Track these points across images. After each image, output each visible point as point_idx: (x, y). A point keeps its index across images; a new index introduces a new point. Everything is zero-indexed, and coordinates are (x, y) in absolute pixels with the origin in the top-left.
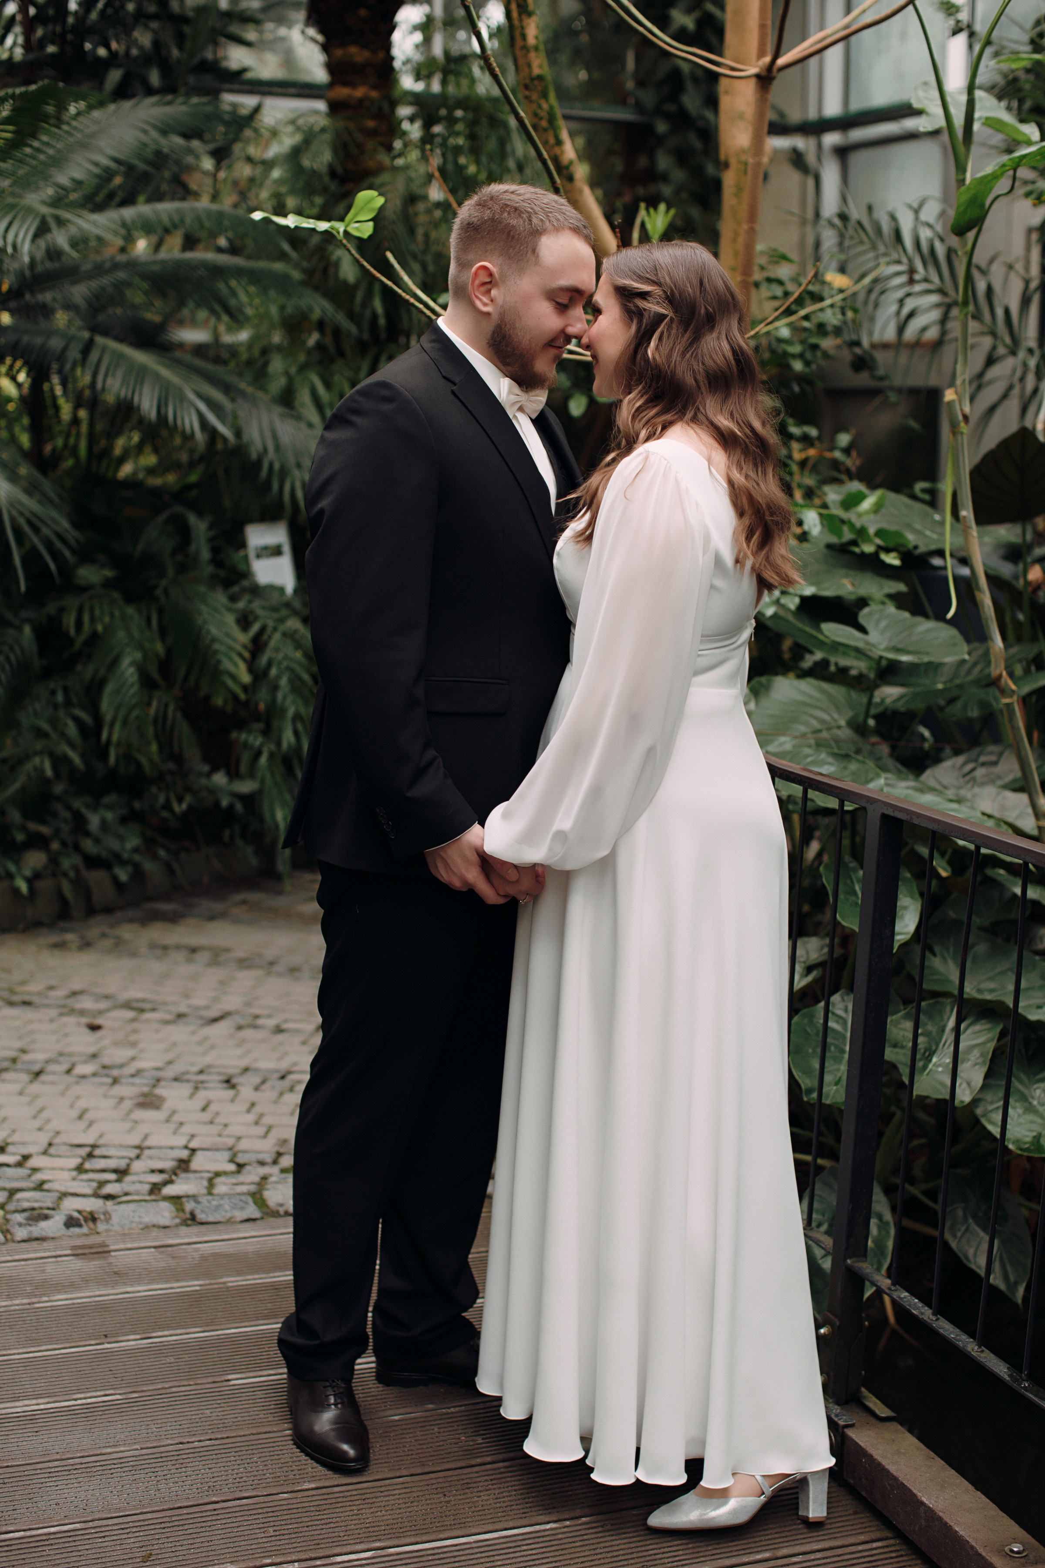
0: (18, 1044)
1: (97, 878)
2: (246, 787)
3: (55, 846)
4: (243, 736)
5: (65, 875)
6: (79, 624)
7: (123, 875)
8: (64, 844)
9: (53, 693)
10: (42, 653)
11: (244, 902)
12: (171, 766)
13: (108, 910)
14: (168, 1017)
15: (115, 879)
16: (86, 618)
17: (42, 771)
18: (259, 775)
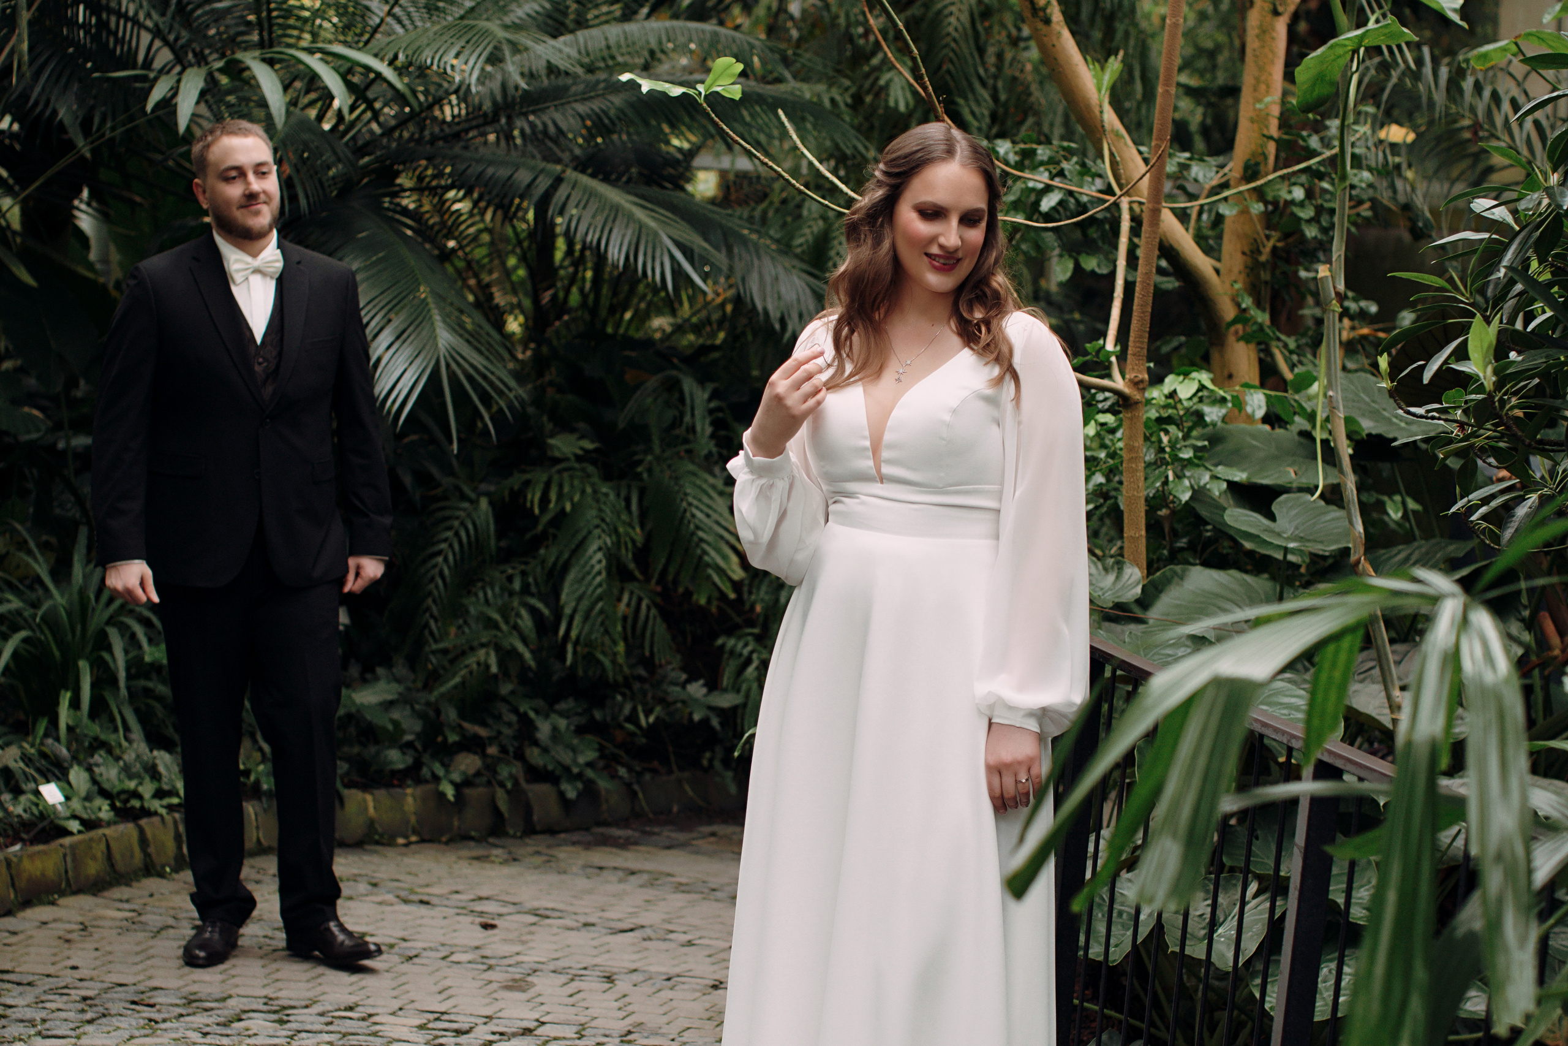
0: (401, 934)
1: (538, 791)
2: (726, 700)
3: (492, 750)
4: (731, 642)
5: (502, 785)
6: (545, 500)
7: (571, 792)
8: (504, 750)
9: (510, 579)
10: (500, 534)
11: (713, 834)
12: (642, 672)
13: (551, 831)
14: (575, 924)
15: (562, 794)
16: (553, 496)
17: (488, 667)
18: (744, 687)
